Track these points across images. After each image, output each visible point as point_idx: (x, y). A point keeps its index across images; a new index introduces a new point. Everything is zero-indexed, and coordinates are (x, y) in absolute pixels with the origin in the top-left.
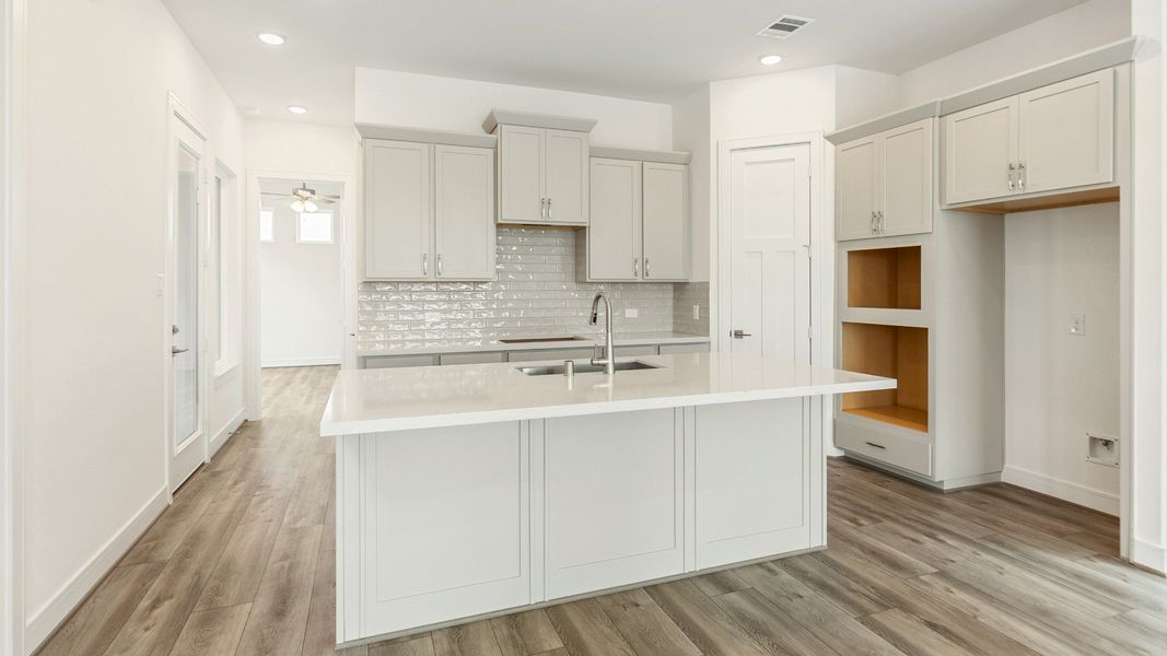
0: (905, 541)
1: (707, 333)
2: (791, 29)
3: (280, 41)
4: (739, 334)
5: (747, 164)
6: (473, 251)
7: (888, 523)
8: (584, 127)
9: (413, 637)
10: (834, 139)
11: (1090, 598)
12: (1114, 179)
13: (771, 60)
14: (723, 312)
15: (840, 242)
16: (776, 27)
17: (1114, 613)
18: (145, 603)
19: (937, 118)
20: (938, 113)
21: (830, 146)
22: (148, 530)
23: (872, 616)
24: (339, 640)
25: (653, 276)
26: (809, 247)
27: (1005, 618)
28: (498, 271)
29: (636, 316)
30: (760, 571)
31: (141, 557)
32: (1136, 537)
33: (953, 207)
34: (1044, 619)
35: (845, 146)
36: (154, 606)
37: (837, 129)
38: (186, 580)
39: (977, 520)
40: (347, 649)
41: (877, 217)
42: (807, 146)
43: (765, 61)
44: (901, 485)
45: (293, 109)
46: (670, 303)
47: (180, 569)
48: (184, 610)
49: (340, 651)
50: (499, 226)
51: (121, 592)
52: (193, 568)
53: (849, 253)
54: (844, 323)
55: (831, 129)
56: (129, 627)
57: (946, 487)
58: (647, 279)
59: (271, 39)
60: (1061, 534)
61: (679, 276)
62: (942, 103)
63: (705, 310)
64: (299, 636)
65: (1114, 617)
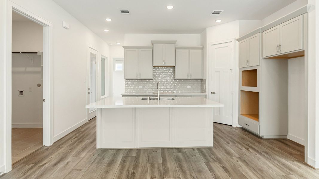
0: (238, 149)
1: (205, 92)
2: (219, 13)
3: (108, 31)
4: (214, 93)
5: (216, 48)
6: (148, 73)
7: (237, 144)
8: (174, 42)
9: (110, 150)
10: (238, 40)
11: (281, 170)
12: (303, 48)
13: (219, 21)
14: (210, 87)
15: (240, 68)
16: (213, 13)
17: (284, 174)
18: (73, 138)
19: (261, 33)
20: (261, 31)
21: (237, 42)
22: (81, 126)
23: (210, 163)
24: (97, 148)
25: (192, 78)
26: (232, 70)
27: (247, 170)
28: (153, 77)
29: (190, 88)
30: (191, 149)
31: (78, 130)
32: (309, 156)
33: (266, 58)
34: (259, 172)
35: (241, 42)
36: (75, 138)
37: (239, 37)
38: (82, 135)
39: (267, 147)
40: (98, 150)
41: (247, 61)
42: (231, 42)
43: (217, 21)
44: (252, 136)
45: (117, 43)
46: (200, 85)
47: (82, 133)
48: (79, 139)
49: (97, 150)
50: (153, 67)
51: (72, 135)
52: (84, 133)
53: (242, 71)
54: (241, 91)
55: (238, 37)
56: (69, 141)
57: (264, 138)
58: (191, 79)
59: (106, 31)
60: (291, 154)
61: (200, 78)
62: (261, 28)
63: (206, 86)
64: (92, 146)
65: (283, 175)
